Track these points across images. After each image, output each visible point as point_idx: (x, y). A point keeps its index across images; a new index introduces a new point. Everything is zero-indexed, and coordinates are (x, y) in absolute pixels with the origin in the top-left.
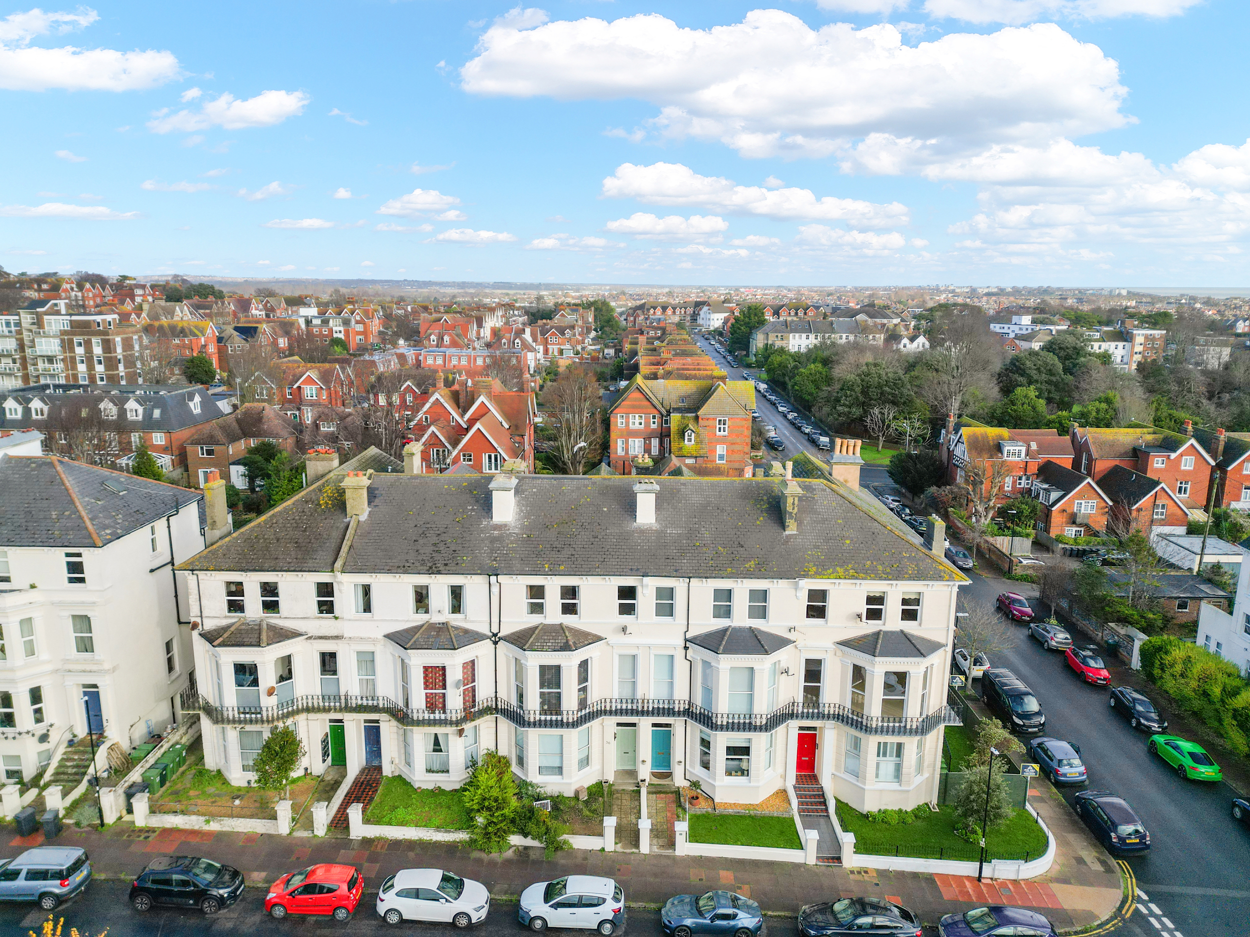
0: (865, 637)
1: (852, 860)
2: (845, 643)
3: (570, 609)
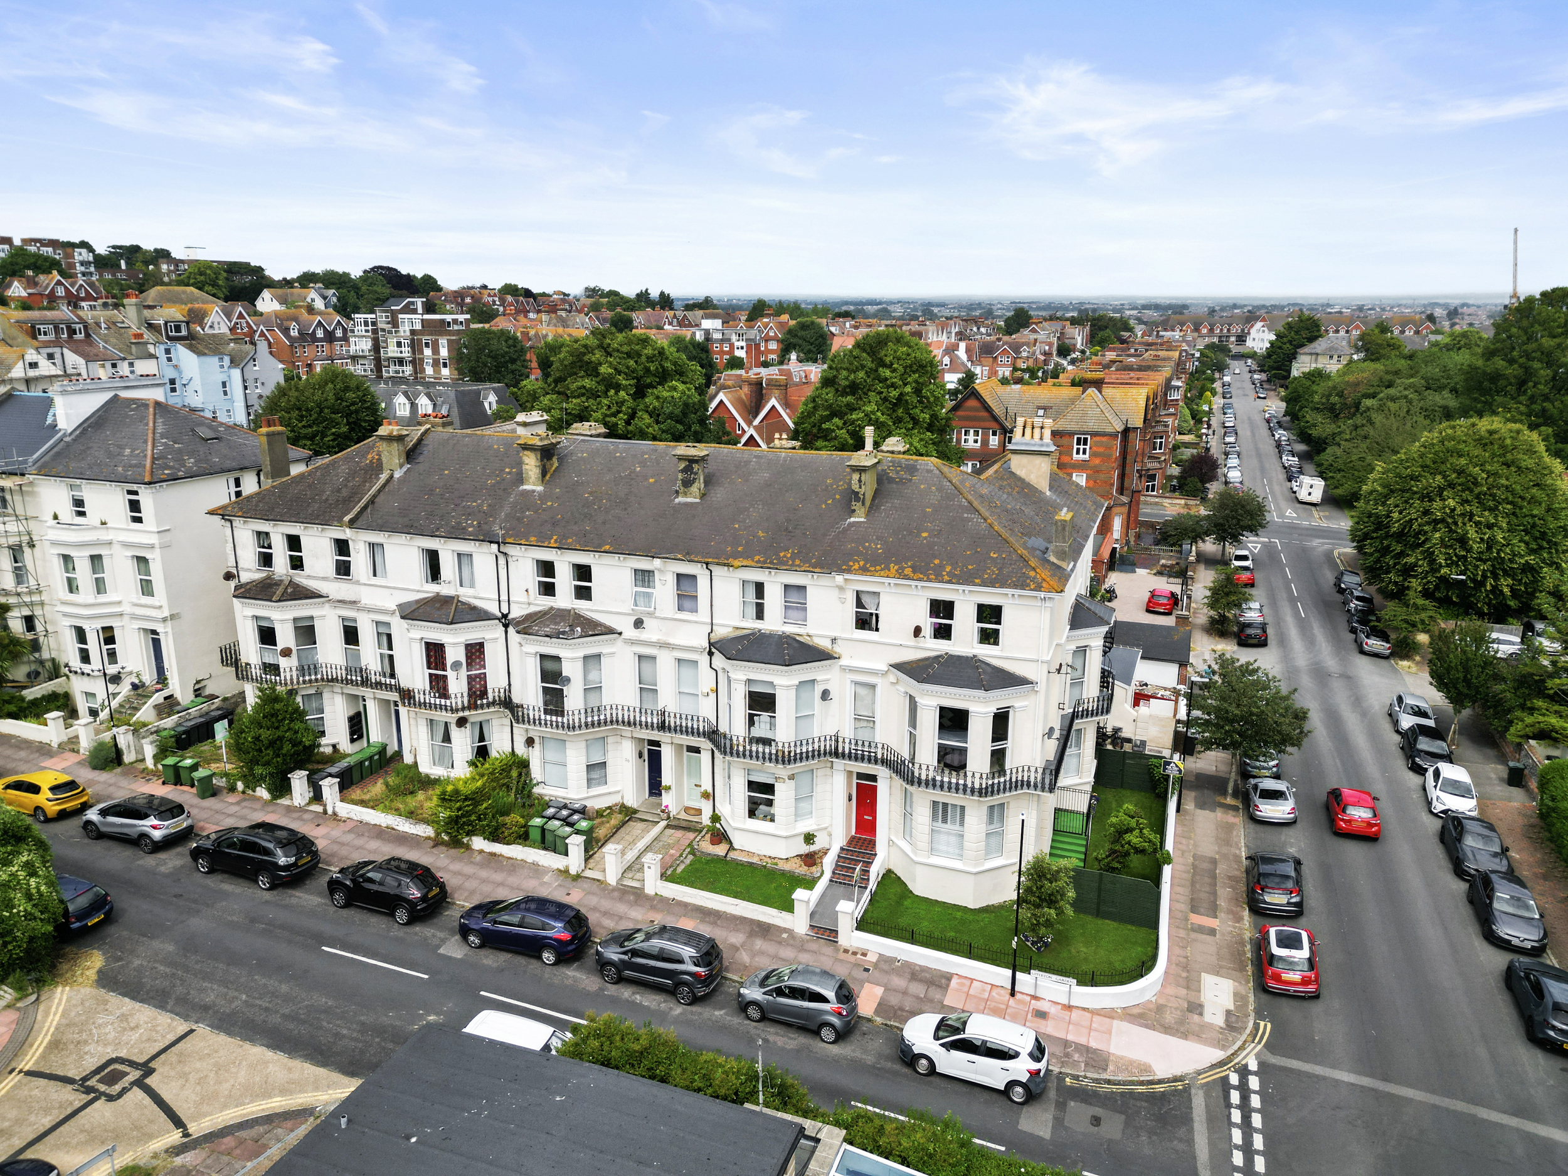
0: (924, 660)
1: (850, 937)
2: (900, 667)
3: (583, 593)
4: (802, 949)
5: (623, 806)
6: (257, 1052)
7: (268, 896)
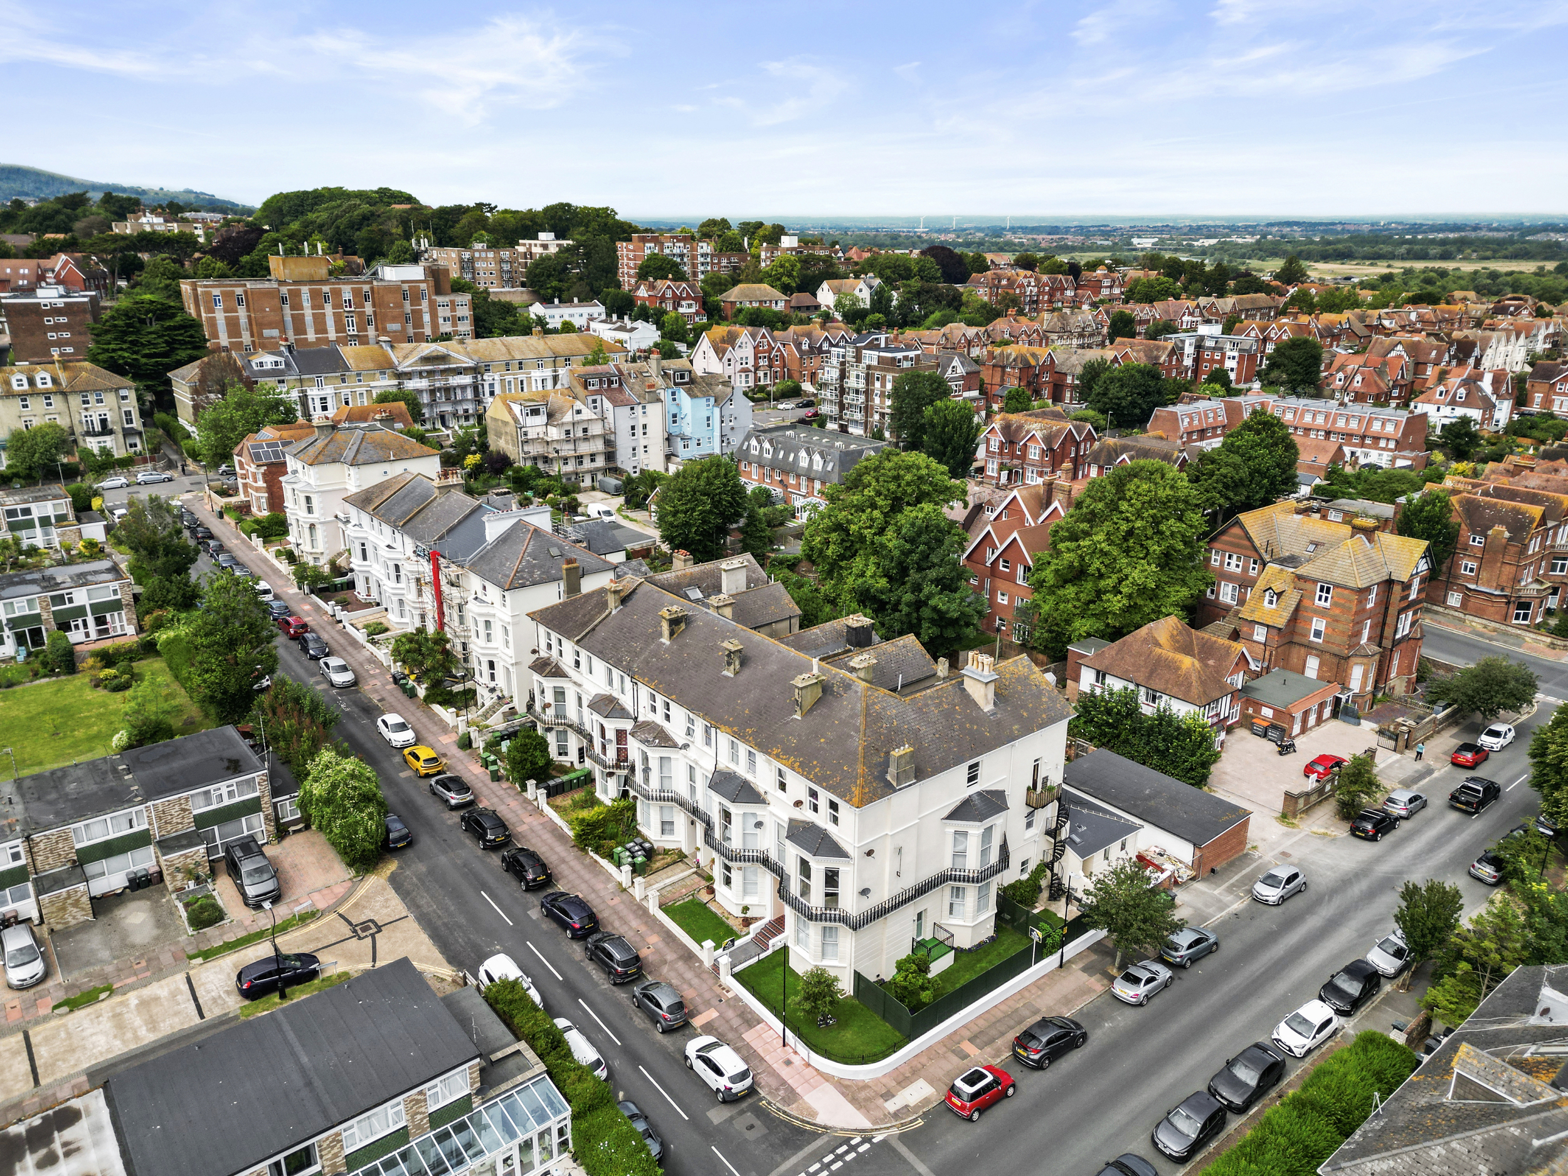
3: (667, 719)
4: (698, 976)
5: (680, 851)
6: (424, 937)
7: (480, 852)
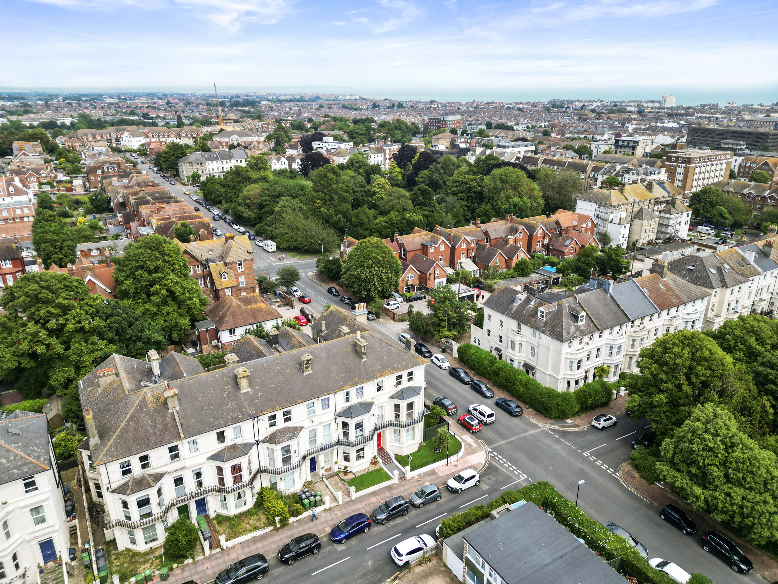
0: (398, 392)
1: (410, 475)
2: (392, 397)
3: (287, 420)
4: (403, 486)
5: (307, 482)
